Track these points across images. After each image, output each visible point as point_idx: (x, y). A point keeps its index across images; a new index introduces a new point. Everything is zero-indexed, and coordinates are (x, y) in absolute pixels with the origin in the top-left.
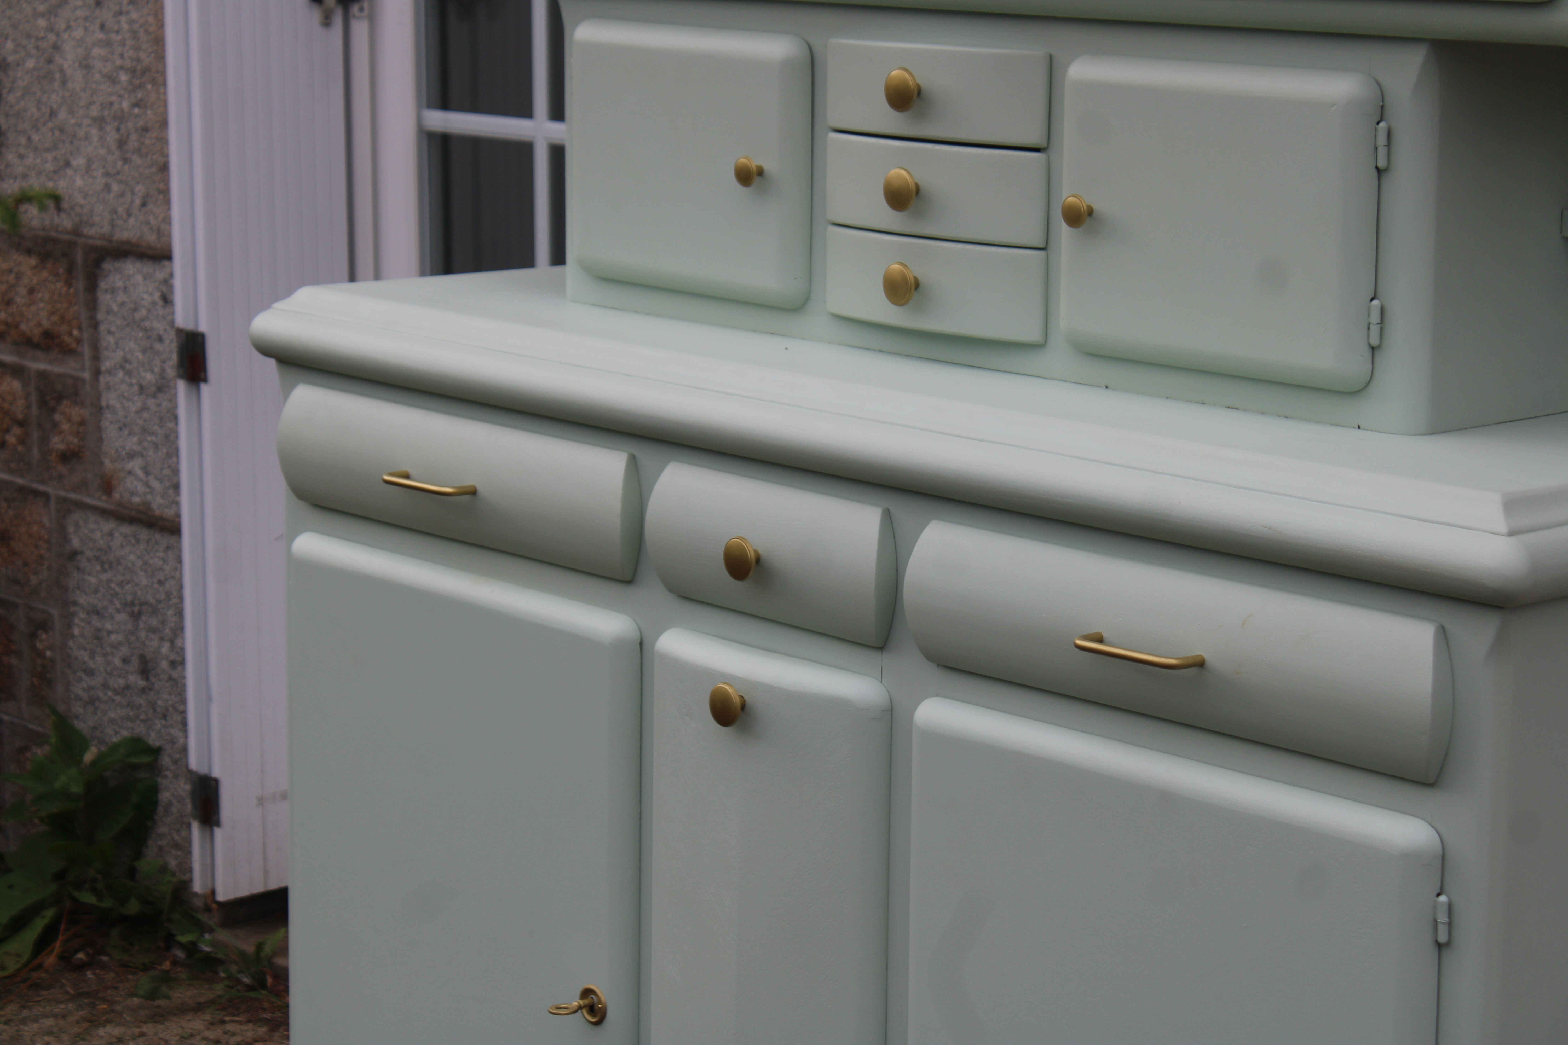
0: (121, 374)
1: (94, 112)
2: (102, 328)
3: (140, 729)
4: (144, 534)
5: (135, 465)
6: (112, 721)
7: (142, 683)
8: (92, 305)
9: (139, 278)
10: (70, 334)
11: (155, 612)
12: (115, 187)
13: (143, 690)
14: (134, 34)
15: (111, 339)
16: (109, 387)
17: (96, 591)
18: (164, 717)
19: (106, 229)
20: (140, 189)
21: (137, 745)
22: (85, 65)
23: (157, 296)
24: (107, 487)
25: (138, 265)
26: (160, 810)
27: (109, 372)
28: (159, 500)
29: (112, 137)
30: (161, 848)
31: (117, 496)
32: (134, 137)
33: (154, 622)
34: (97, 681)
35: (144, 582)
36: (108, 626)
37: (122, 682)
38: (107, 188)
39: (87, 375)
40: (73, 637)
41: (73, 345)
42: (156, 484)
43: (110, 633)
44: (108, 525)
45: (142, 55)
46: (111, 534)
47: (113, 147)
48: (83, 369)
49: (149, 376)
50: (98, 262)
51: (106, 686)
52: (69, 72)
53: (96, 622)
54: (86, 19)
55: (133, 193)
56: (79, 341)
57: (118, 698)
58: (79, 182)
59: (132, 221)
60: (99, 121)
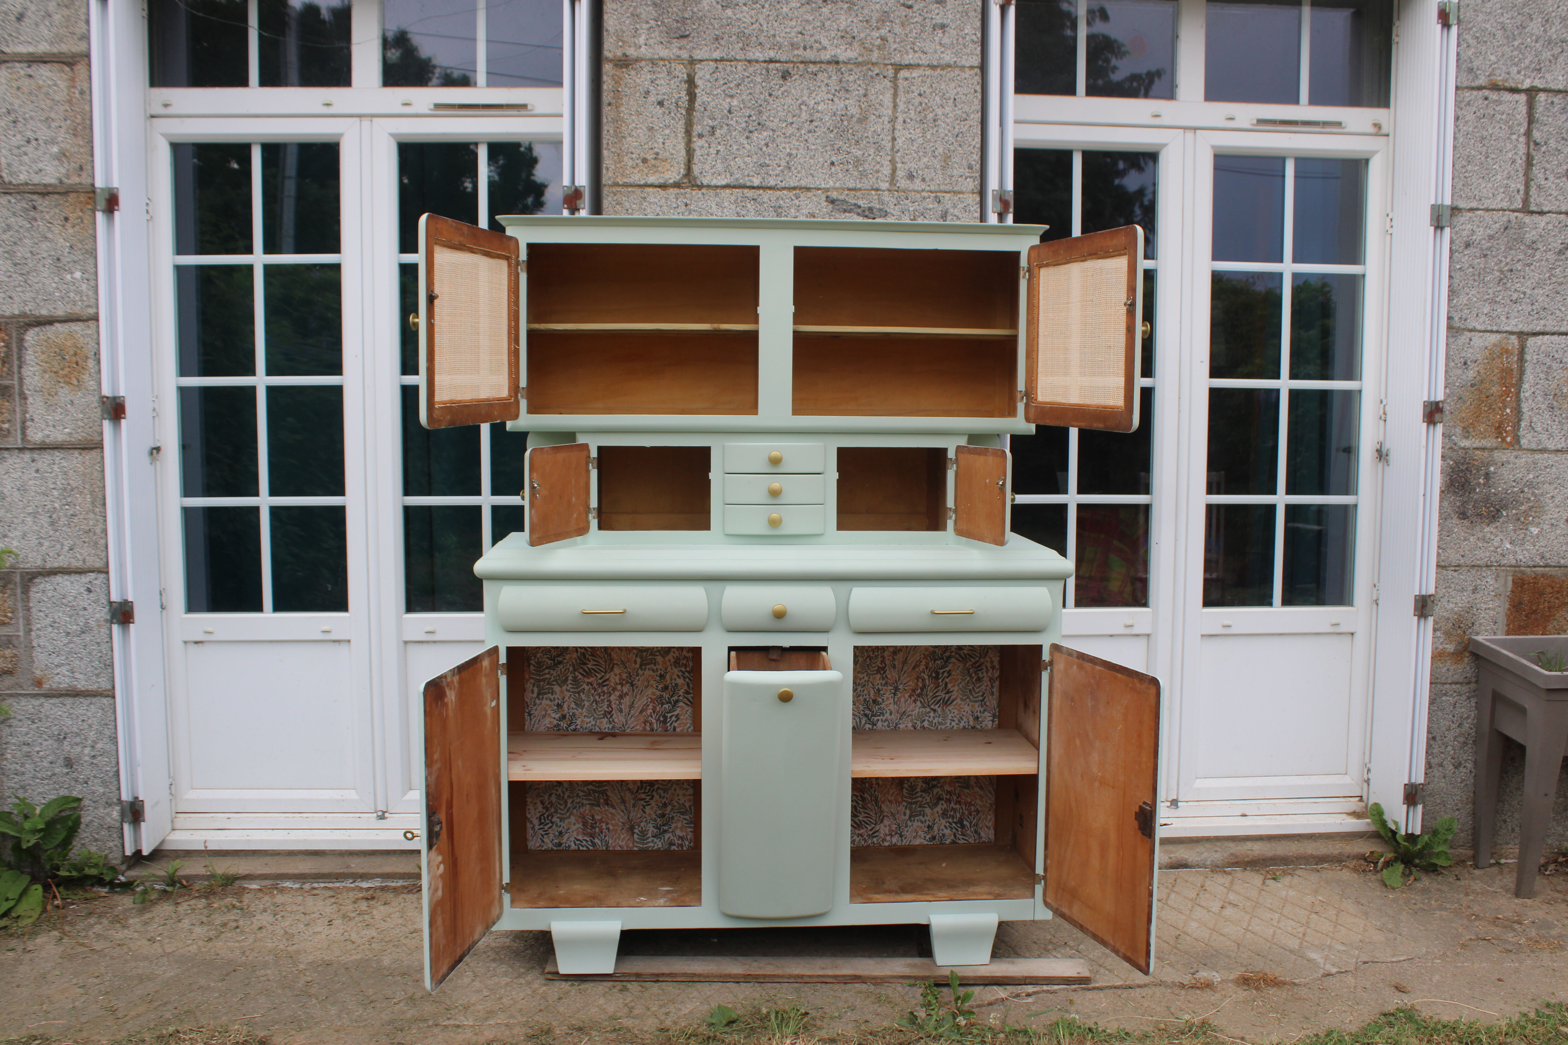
0: (50, 629)
1: (30, 510)
2: (34, 610)
3: (63, 792)
4: (69, 701)
5: (64, 670)
6: (39, 793)
7: (65, 770)
8: (26, 599)
9: (68, 583)
10: (6, 616)
11: (78, 735)
12: (47, 543)
13: (68, 773)
14: (65, 473)
15: (42, 614)
16: (39, 637)
17: (27, 734)
18: (86, 783)
19: (39, 563)
20: (68, 544)
21: (66, 799)
22: (22, 489)
23: (82, 590)
24: (39, 683)
25: (66, 577)
26: (83, 826)
27: (38, 629)
28: (83, 683)
29: (44, 520)
30: (83, 844)
31: (46, 686)
32: (63, 519)
33: (78, 740)
34: (28, 776)
35: (70, 723)
36: (38, 749)
37: (49, 773)
38: (41, 544)
39: (21, 633)
40: (6, 759)
41: (7, 620)
42: (81, 676)
43: (38, 752)
44: (36, 702)
45: (71, 482)
46: (41, 705)
47: (46, 525)
48: (18, 631)
49: (75, 627)
50: (31, 580)
51: (34, 777)
52: (8, 493)
53: (26, 749)
54: (23, 468)
55: (62, 545)
56: (11, 619)
57: (46, 782)
58: (15, 543)
59: (62, 557)
60: (35, 515)
